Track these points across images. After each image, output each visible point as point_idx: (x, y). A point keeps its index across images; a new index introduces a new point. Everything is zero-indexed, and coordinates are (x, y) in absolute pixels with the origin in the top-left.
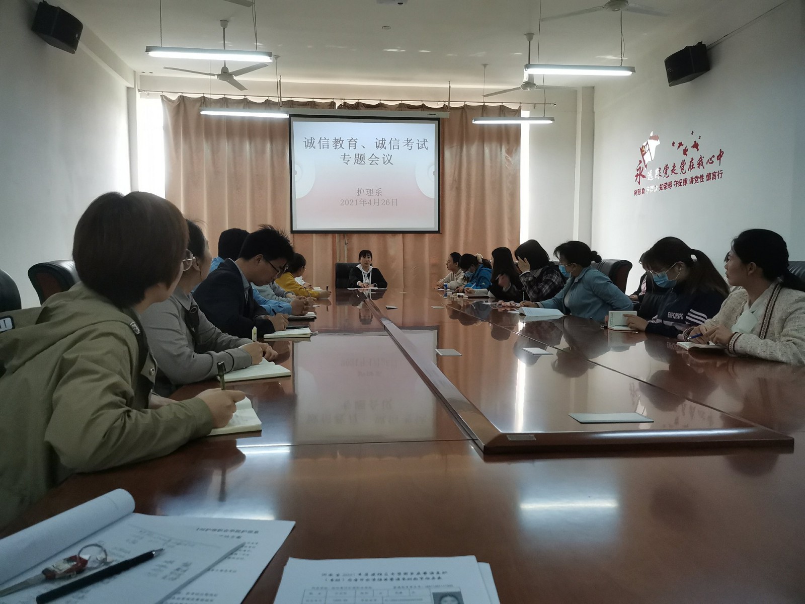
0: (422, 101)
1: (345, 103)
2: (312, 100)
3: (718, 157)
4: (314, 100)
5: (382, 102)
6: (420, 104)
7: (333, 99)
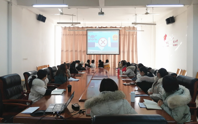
1: (99, 27)
5: (107, 26)
7: (96, 26)
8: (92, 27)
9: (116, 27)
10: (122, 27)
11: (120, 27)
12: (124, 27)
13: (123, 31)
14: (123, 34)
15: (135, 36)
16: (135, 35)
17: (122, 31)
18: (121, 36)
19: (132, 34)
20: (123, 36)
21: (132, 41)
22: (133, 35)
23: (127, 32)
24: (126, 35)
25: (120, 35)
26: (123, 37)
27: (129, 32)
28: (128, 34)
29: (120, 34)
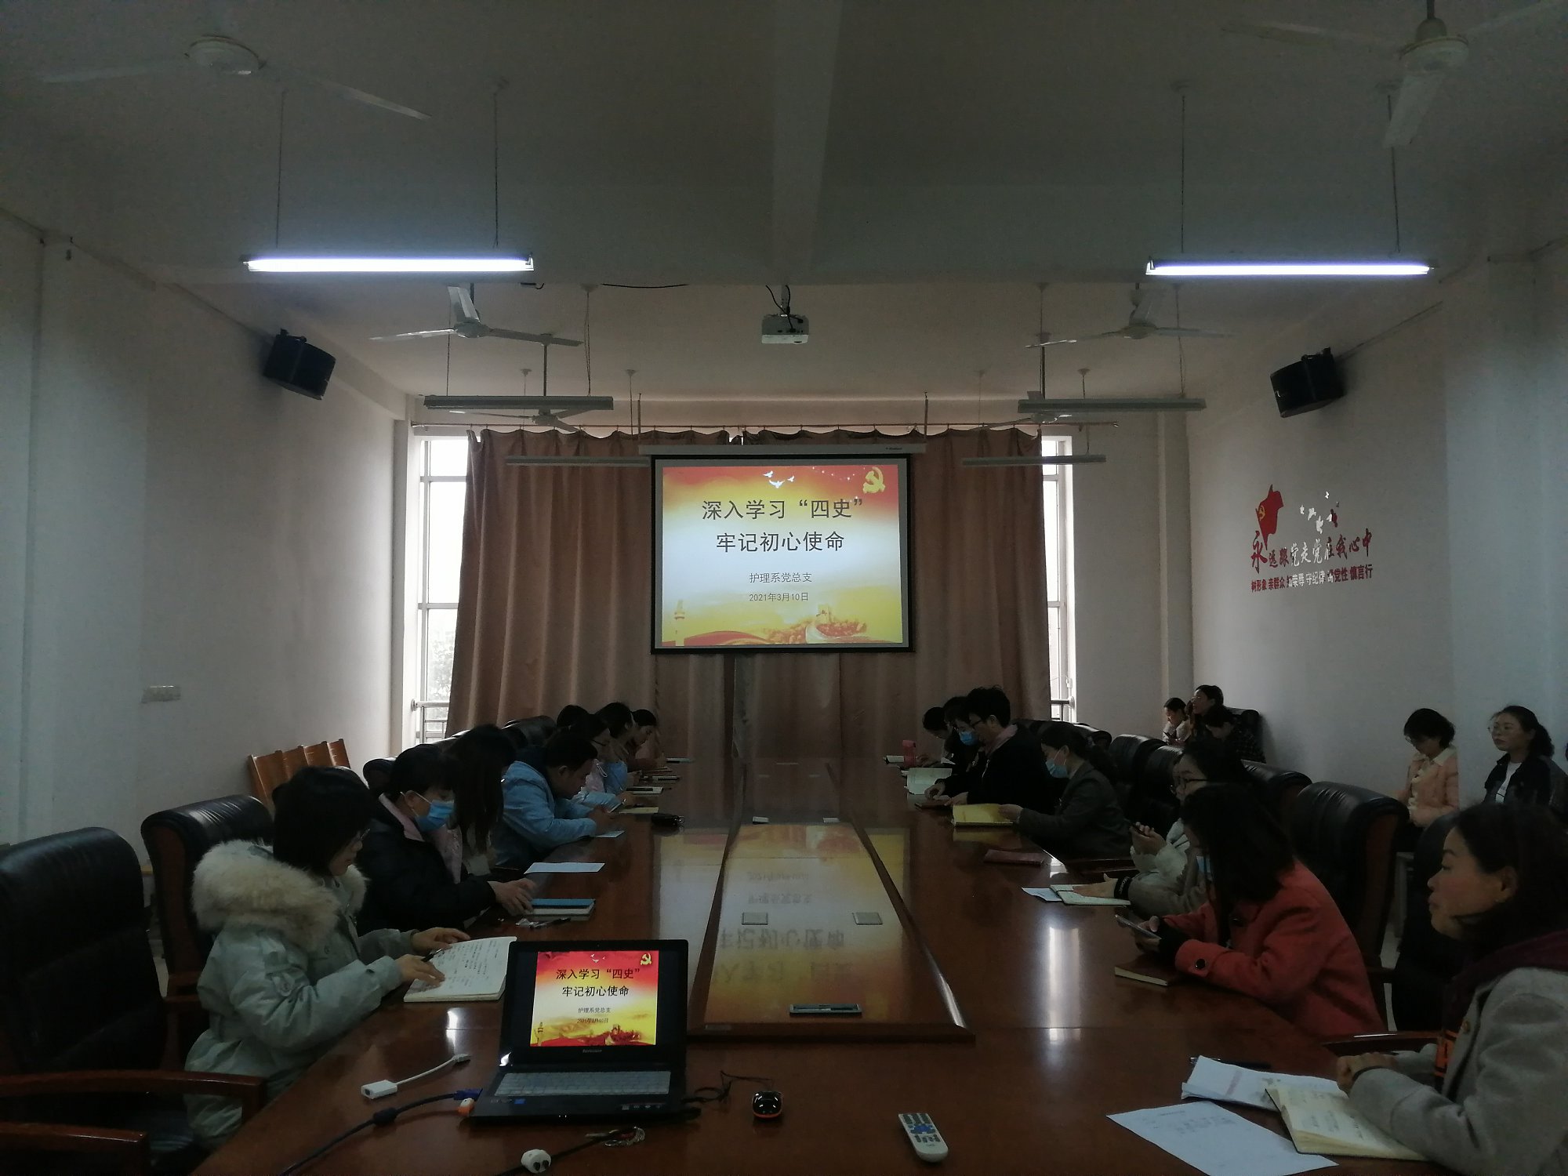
0: (874, 425)
1: (745, 433)
2: (689, 429)
3: (1364, 541)
4: (693, 429)
5: (804, 429)
6: (869, 430)
7: (724, 426)
8: (690, 437)
9: (876, 436)
10: (932, 431)
11: (908, 431)
12: (944, 430)
13: (935, 463)
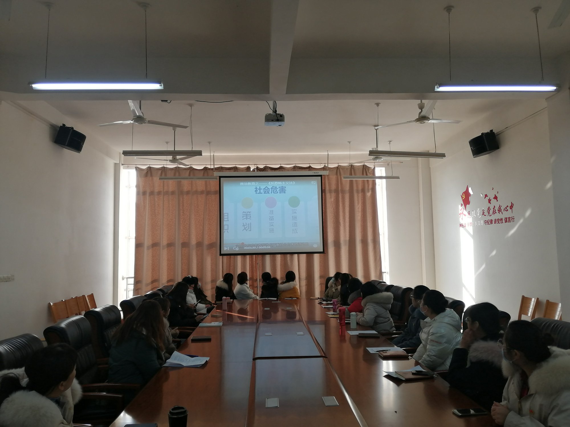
0: (309, 164)
1: (257, 167)
2: (235, 166)
3: (510, 207)
4: (237, 166)
5: (282, 165)
6: (308, 166)
7: (249, 165)
8: (235, 169)
9: (310, 168)
10: (331, 166)
11: (322, 166)
12: (336, 165)
13: (333, 178)
14: (333, 187)
15: (369, 194)
16: (368, 192)
17: (329, 179)
18: (328, 195)
19: (360, 188)
20: (333, 195)
21: (360, 210)
22: (363, 191)
23: (346, 182)
24: (343, 192)
25: (323, 191)
26: (332, 200)
27: (351, 182)
28: (347, 188)
29: (325, 190)
